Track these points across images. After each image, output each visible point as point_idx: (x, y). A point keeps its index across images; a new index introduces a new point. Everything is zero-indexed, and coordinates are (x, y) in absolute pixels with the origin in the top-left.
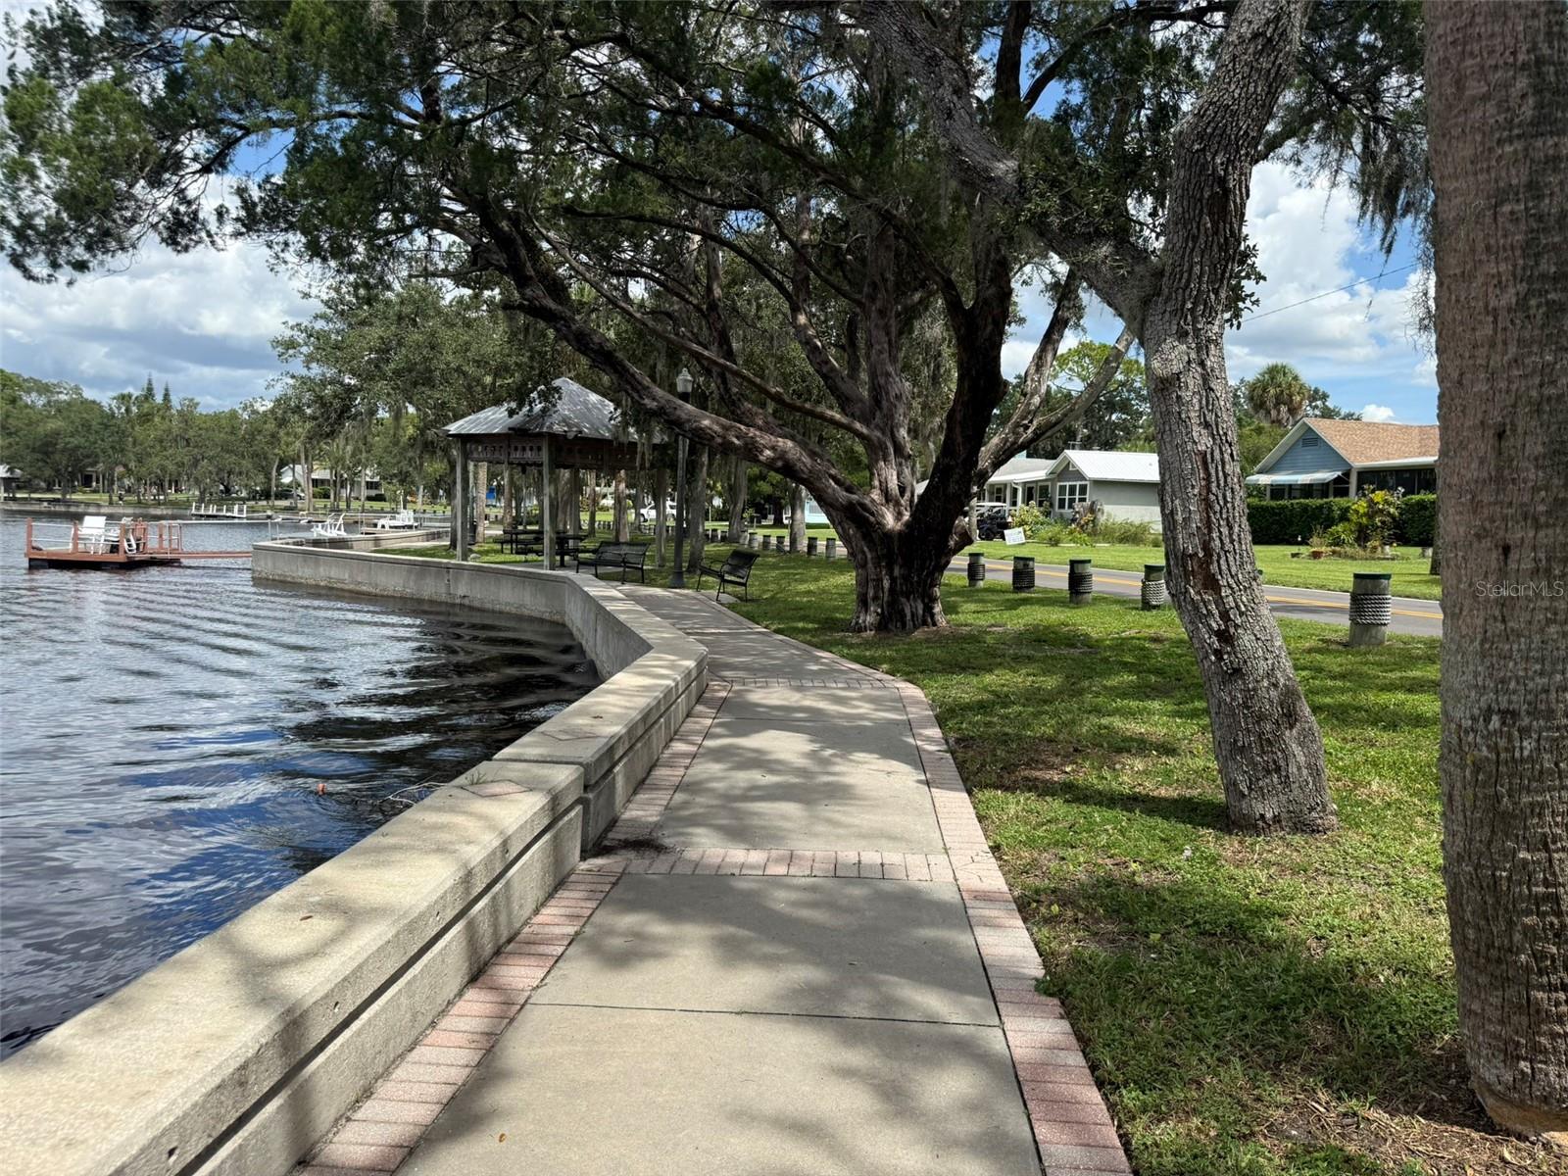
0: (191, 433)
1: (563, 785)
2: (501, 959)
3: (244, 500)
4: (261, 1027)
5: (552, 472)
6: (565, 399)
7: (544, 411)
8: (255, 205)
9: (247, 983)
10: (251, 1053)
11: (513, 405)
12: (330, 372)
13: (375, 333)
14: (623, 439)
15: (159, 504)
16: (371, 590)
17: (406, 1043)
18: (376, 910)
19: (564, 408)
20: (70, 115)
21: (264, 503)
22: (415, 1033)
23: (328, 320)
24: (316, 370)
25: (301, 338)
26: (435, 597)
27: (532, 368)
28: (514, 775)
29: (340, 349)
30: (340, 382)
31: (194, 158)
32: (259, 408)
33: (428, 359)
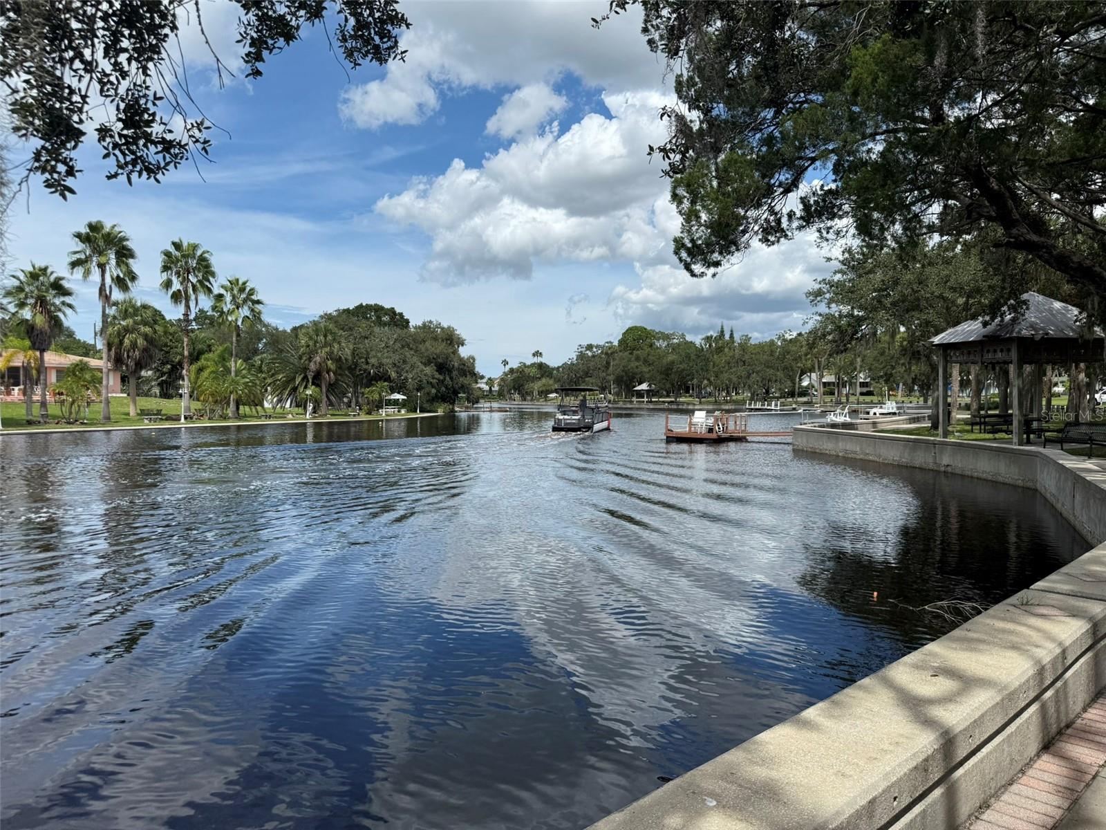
0: (747, 357)
1: (1100, 617)
2: (1064, 738)
3: (778, 398)
4: (932, 738)
5: (1020, 367)
6: (1032, 309)
7: (1014, 320)
9: (911, 708)
11: (987, 318)
12: (845, 309)
13: (879, 276)
14: (1087, 336)
16: (876, 459)
18: (982, 680)
19: (1031, 316)
21: (791, 399)
22: (1012, 773)
23: (843, 273)
24: (835, 310)
25: (825, 288)
26: (924, 466)
27: (1003, 288)
28: (1053, 603)
29: (852, 292)
30: (852, 315)
31: (780, 186)
32: (788, 337)
33: (917, 292)
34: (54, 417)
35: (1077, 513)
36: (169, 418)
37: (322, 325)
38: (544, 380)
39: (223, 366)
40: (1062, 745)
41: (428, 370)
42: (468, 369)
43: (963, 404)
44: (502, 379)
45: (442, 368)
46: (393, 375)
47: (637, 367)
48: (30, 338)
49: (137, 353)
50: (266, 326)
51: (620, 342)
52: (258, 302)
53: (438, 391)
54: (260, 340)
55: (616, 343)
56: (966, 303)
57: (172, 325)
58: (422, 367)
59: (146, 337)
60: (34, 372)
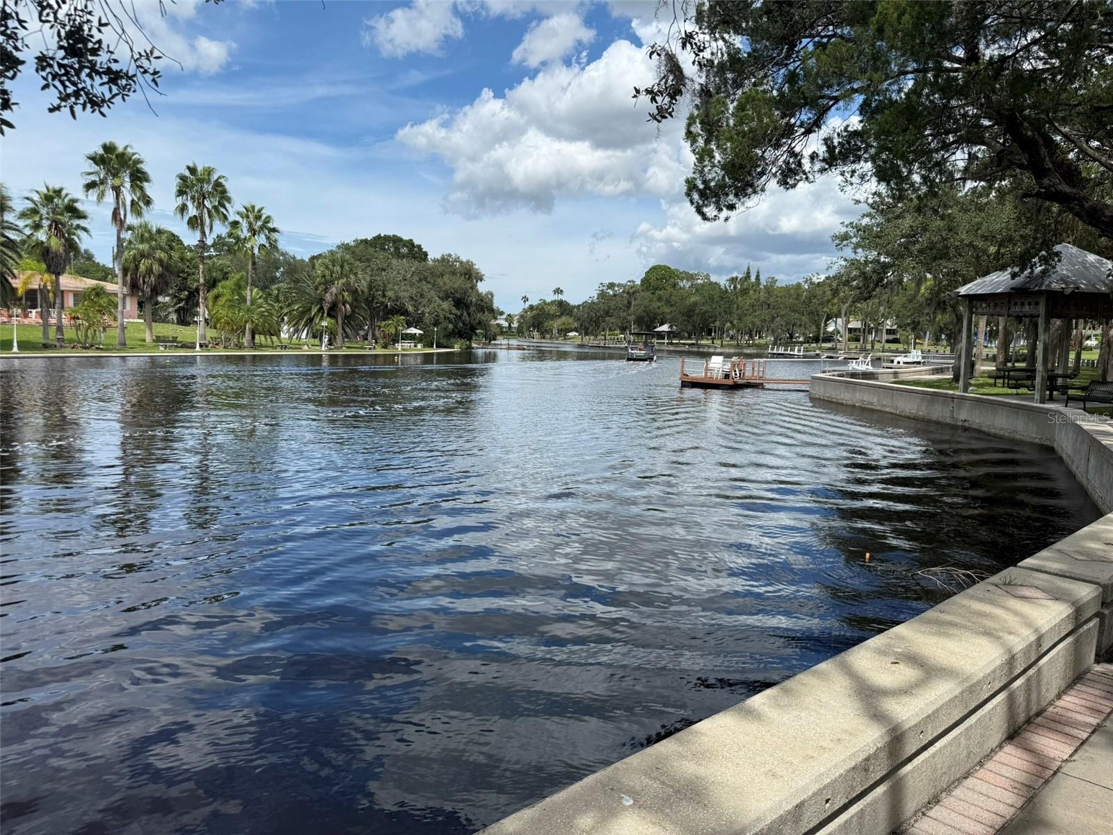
0: (772, 300)
1: (1085, 600)
2: (1031, 728)
3: (802, 343)
4: (877, 735)
5: (1047, 322)
6: (1064, 261)
7: (1044, 272)
8: (835, 147)
9: (862, 700)
10: (872, 751)
11: (1017, 269)
12: (872, 255)
13: (908, 222)
15: (749, 346)
16: (893, 411)
17: (962, 771)
18: (944, 670)
19: (1062, 269)
20: (733, 114)
21: (814, 345)
22: (968, 766)
23: (871, 216)
24: (861, 255)
25: (852, 232)
26: (941, 419)
27: (1035, 239)
28: (1037, 583)
29: (879, 237)
30: (878, 261)
31: (801, 126)
32: (815, 280)
33: (946, 239)
34: (71, 341)
35: (1091, 476)
36: (185, 346)
37: (339, 256)
38: (564, 319)
39: (239, 294)
40: (1029, 735)
41: (446, 305)
42: (486, 305)
43: (990, 356)
44: (522, 316)
45: (460, 303)
46: (410, 309)
47: (659, 308)
48: (45, 260)
49: (153, 278)
50: (283, 254)
51: (643, 281)
52: (274, 230)
53: (455, 327)
54: (277, 269)
55: (638, 282)
56: (998, 252)
57: (191, 250)
58: (439, 301)
59: (161, 262)
60: (51, 295)
